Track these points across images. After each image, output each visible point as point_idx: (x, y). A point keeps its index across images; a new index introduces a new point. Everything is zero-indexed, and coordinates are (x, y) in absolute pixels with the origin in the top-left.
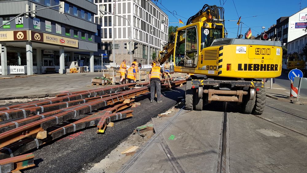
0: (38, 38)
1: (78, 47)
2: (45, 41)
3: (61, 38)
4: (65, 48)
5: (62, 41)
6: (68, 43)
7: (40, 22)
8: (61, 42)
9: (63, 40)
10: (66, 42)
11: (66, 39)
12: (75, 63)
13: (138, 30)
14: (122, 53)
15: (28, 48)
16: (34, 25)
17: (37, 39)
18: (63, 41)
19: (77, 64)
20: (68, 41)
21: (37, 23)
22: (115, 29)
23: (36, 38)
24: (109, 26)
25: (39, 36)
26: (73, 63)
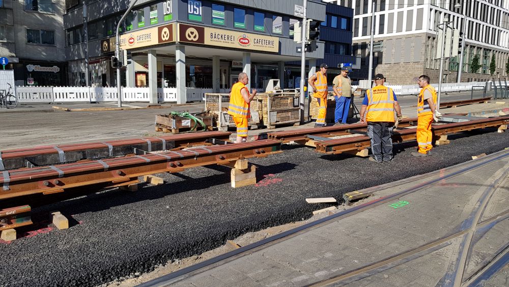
0: (192, 36)
1: (278, 51)
2: (207, 41)
3: (241, 34)
4: (252, 54)
5: (243, 41)
6: (256, 44)
7: (201, 8)
8: (242, 43)
9: (246, 39)
10: (252, 43)
11: (251, 37)
12: (275, 83)
13: (440, 13)
14: (402, 61)
15: (179, 55)
16: (190, 14)
17: (192, 38)
18: (247, 41)
19: (278, 85)
20: (256, 41)
21: (195, 10)
22: (391, 16)
23: (189, 36)
24: (381, 10)
25: (196, 33)
26: (271, 81)
